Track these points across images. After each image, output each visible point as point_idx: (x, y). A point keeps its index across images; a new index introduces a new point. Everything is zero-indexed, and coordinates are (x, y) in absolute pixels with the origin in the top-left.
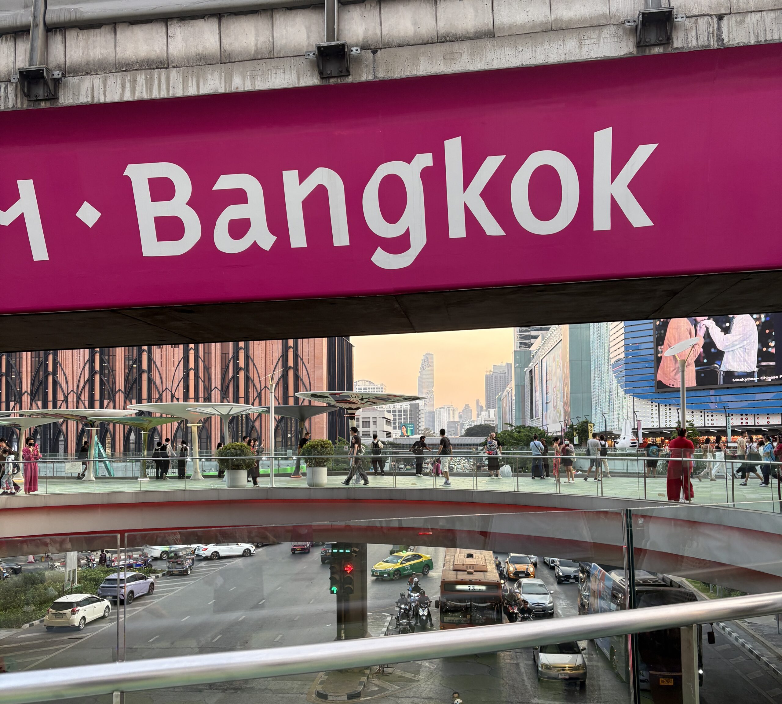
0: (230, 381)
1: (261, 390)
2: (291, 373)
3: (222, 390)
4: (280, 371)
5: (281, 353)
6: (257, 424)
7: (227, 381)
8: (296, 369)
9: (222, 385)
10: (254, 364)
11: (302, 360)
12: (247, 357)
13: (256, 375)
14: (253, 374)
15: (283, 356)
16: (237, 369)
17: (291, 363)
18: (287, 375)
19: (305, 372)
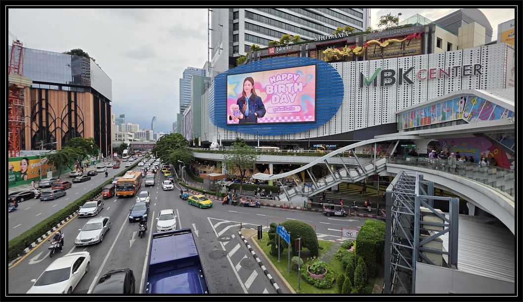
0: (37, 113)
1: (56, 119)
2: (73, 113)
3: (31, 117)
4: (66, 111)
5: (67, 103)
6: (53, 134)
7: (34, 114)
8: (76, 111)
9: (31, 116)
10: (51, 107)
11: (79, 107)
12: (47, 104)
13: (52, 112)
14: (50, 111)
15: (68, 105)
16: (41, 109)
17: (73, 108)
18: (71, 113)
19: (81, 113)
